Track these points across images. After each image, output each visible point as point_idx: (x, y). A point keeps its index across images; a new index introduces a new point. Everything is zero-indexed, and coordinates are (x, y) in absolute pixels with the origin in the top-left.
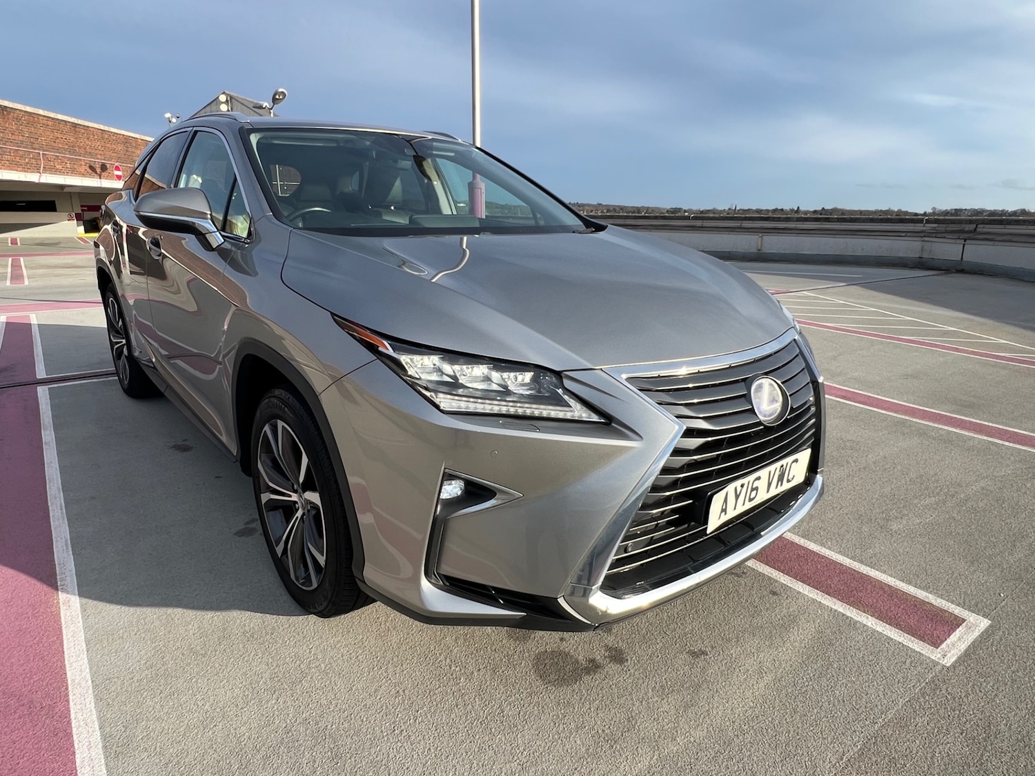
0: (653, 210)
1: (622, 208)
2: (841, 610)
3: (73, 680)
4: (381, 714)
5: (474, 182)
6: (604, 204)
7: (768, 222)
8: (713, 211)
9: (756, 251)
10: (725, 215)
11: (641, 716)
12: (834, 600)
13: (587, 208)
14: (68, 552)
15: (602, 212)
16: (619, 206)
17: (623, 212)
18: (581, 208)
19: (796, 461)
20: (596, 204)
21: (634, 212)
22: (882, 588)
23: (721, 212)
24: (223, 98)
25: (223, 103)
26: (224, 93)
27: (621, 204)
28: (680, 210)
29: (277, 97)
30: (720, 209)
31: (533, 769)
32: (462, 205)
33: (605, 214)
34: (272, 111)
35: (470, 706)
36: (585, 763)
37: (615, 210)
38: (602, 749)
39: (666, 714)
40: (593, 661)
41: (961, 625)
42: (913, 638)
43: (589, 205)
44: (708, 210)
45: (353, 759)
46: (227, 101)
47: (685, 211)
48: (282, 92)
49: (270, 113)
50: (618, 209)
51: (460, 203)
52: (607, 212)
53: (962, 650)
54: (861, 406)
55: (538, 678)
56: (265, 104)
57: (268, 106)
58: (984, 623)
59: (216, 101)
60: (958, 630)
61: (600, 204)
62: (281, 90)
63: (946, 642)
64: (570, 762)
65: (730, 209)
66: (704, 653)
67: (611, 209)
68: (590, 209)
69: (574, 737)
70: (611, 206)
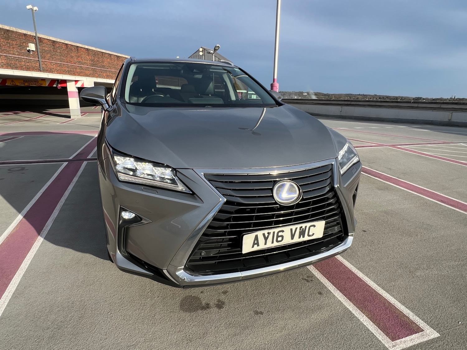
0: (405, 98)
1: (387, 97)
2: (351, 309)
3: (21, 268)
4: (109, 305)
5: (274, 83)
6: (378, 95)
7: (457, 105)
8: (441, 99)
9: (448, 121)
10: (448, 101)
11: (211, 334)
12: (351, 303)
13: (368, 97)
14: (51, 223)
15: (376, 99)
16: (386, 96)
17: (388, 99)
18: (365, 97)
19: (314, 226)
20: (373, 95)
21: (394, 99)
22: (384, 304)
23: (445, 100)
24: (201, 49)
25: (201, 51)
26: (202, 47)
27: (387, 95)
28: (420, 98)
29: (216, 48)
30: (445, 98)
31: (148, 343)
32: (305, 94)
33: (378, 100)
34: (214, 54)
35: (144, 311)
36: (171, 347)
37: (383, 98)
38: (183, 343)
39: (222, 336)
40: (208, 304)
41: (418, 332)
42: (382, 333)
43: (370, 95)
44: (437, 99)
45: (86, 320)
46: (203, 51)
47: (424, 99)
48: (218, 46)
49: (213, 55)
50: (385, 98)
51: (304, 93)
52: (379, 99)
53: (408, 346)
54: (450, 207)
55: (179, 306)
56: (212, 52)
57: (213, 52)
58: (436, 335)
59: (198, 51)
60: (414, 335)
61: (376, 95)
62: (218, 45)
63: (401, 339)
64: (166, 344)
65: (451, 98)
66: (261, 313)
67: (382, 97)
68: (370, 97)
69: (175, 335)
70: (382, 96)
